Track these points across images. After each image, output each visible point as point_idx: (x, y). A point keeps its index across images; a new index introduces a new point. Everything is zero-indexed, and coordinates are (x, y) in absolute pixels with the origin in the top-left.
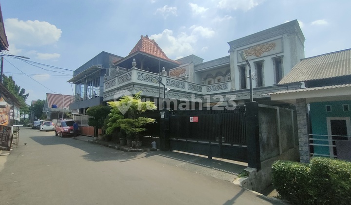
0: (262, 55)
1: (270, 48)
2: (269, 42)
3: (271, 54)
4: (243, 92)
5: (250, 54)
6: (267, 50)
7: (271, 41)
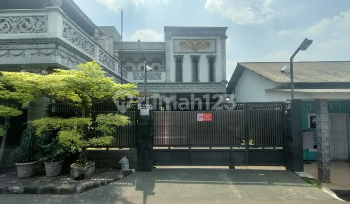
0: (198, 51)
1: (206, 46)
2: (205, 39)
3: (206, 52)
4: (178, 85)
5: (187, 47)
6: (203, 47)
7: (207, 39)
